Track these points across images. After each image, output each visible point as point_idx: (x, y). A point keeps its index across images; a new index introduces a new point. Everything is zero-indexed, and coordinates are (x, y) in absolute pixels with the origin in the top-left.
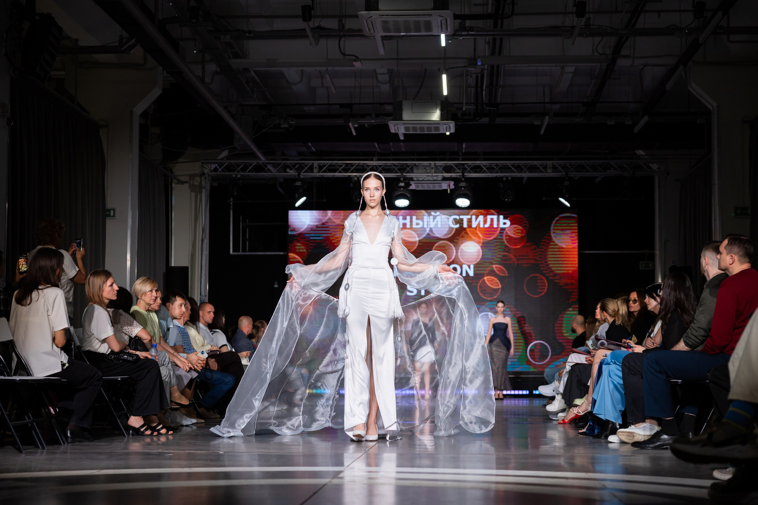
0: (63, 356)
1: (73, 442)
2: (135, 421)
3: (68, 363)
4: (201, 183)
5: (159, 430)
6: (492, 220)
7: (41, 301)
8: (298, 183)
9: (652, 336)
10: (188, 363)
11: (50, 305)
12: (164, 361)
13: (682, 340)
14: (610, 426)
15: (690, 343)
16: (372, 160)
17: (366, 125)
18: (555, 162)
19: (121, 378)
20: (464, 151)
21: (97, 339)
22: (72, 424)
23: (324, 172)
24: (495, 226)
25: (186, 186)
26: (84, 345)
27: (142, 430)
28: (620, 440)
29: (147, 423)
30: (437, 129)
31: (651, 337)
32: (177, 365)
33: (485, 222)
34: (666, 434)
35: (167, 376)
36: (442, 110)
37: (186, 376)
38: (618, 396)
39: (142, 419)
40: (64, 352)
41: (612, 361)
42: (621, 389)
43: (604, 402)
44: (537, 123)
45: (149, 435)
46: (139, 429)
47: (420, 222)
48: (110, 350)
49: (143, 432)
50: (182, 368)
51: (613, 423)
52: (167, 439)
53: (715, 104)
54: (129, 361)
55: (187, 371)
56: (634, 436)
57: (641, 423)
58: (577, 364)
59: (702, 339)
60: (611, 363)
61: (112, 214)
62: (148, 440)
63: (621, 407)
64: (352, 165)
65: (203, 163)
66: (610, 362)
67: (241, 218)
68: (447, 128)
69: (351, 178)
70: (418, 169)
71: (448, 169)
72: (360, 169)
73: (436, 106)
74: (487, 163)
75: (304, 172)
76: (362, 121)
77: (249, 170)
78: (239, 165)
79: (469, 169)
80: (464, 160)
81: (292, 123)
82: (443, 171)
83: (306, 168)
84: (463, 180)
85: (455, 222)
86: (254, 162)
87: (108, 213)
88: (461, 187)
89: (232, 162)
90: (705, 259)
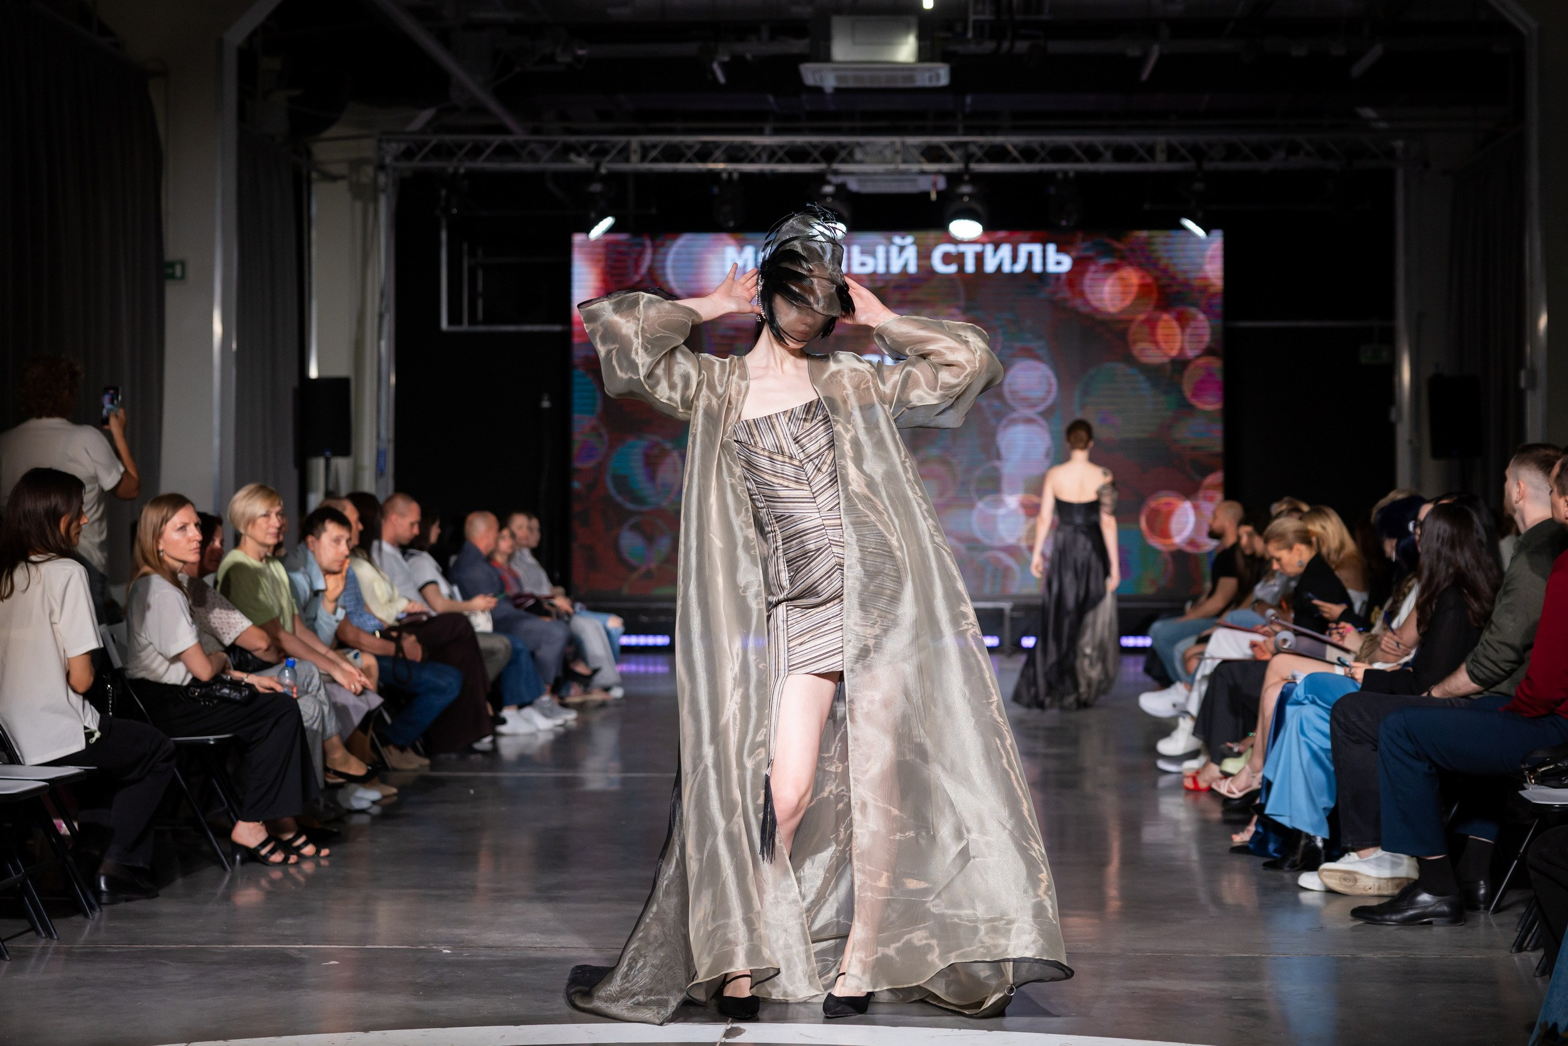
0: (87, 715)
1: (113, 901)
2: (248, 833)
3: (100, 728)
4: (375, 179)
5: (300, 848)
6: (1030, 256)
7: (36, 591)
8: (596, 187)
9: (1394, 625)
10: (360, 675)
11: (55, 600)
12: (308, 685)
13: (1463, 667)
14: (1303, 842)
15: (1482, 676)
16: (760, 132)
17: (749, 56)
18: (1175, 139)
20: (968, 110)
21: (161, 654)
22: (109, 863)
23: (655, 160)
24: (1037, 267)
25: (343, 185)
26: (130, 666)
27: (264, 852)
28: (1325, 886)
29: (274, 837)
30: (911, 78)
31: (1392, 630)
32: (334, 681)
33: (1014, 259)
34: (1429, 892)
35: (317, 718)
36: (920, 38)
37: (356, 707)
38: (1319, 775)
39: (263, 829)
40: (91, 703)
41: (1306, 698)
42: (1327, 762)
43: (1290, 789)
44: (1133, 51)
45: (279, 864)
46: (256, 850)
47: (869, 260)
48: (190, 677)
49: (266, 857)
50: (347, 687)
51: (1308, 836)
52: (318, 865)
53: (1535, 26)
54: (233, 701)
55: (359, 692)
56: (1356, 880)
57: (1372, 849)
58: (1225, 662)
59: (1507, 669)
60: (1306, 702)
61: (178, 272)
62: (277, 874)
63: (1326, 801)
64: (717, 145)
65: (380, 141)
66: (1304, 700)
67: (465, 247)
68: (931, 78)
69: (715, 175)
70: (866, 154)
71: (933, 154)
72: (734, 154)
73: (906, 30)
74: (1020, 139)
75: (610, 162)
76: (739, 48)
77: (484, 156)
78: (460, 146)
79: (979, 153)
80: (969, 131)
81: (581, 52)
82: (922, 159)
83: (614, 152)
84: (966, 177)
85: (947, 259)
86: (497, 140)
87: (170, 271)
88: (963, 195)
89: (447, 138)
90: (1518, 484)
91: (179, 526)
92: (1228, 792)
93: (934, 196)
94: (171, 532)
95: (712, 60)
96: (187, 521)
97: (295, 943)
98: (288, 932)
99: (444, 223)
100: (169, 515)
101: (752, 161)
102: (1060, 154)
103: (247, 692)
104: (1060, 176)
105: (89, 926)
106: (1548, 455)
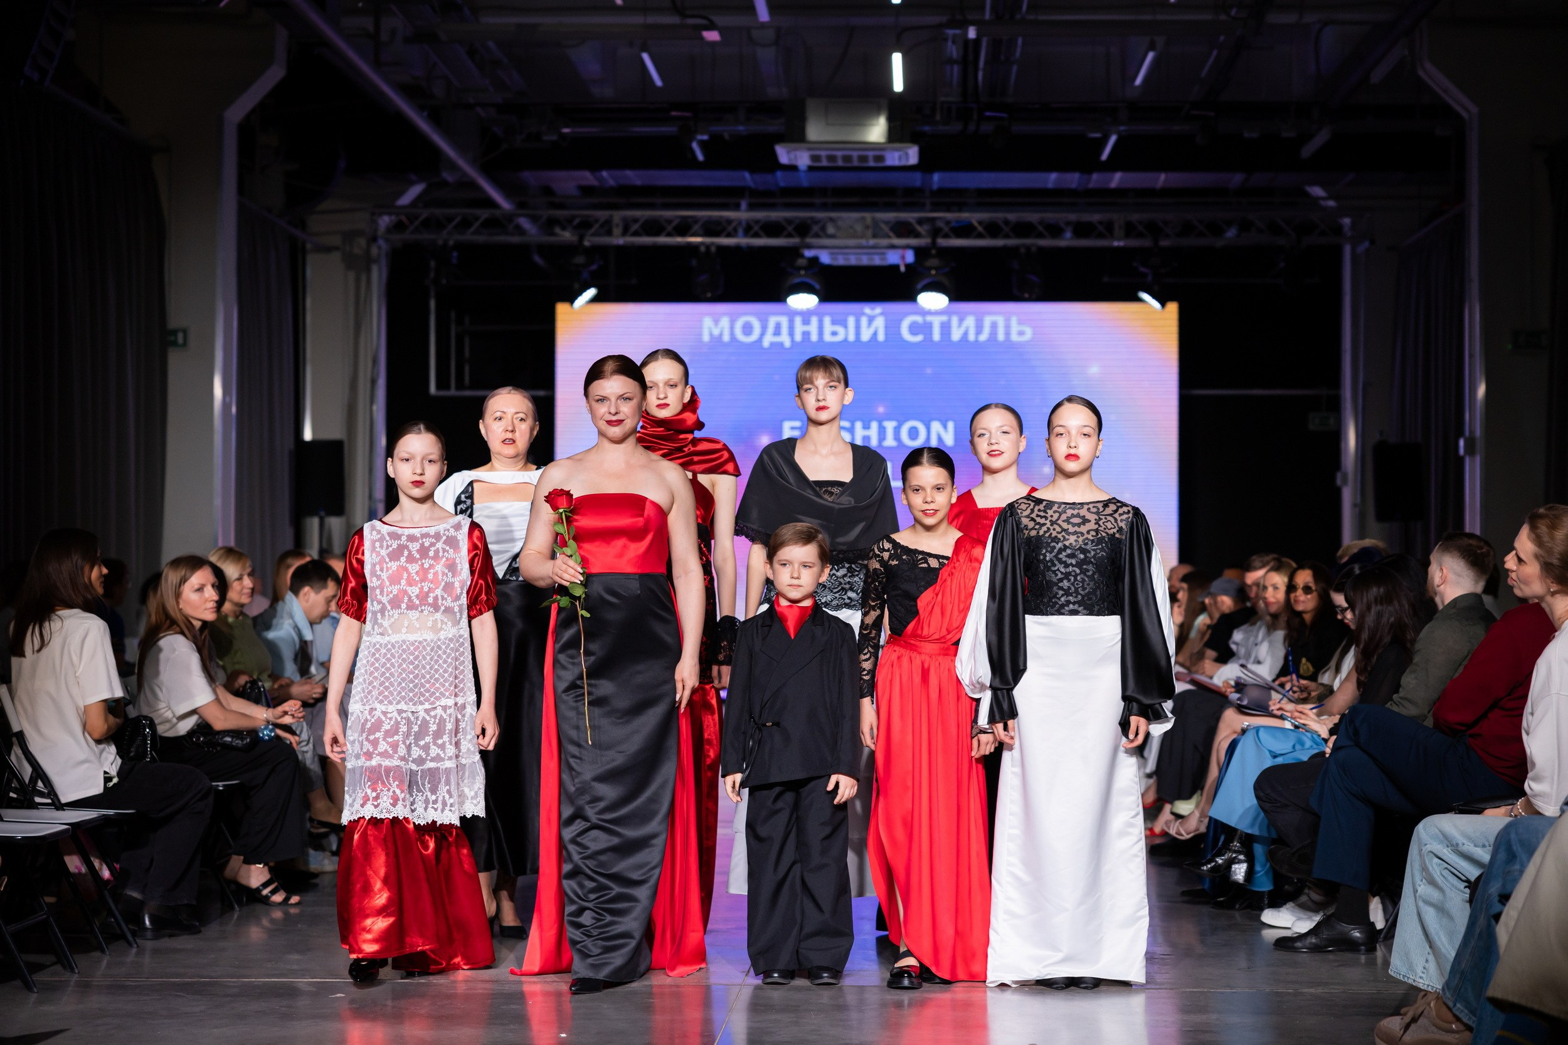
0: (107, 758)
3: (119, 774)
4: (368, 251)
6: (994, 326)
8: (580, 260)
16: (737, 207)
17: (726, 136)
18: (1132, 216)
19: (224, 786)
20: (935, 187)
22: (152, 904)
23: (636, 234)
24: (1001, 337)
25: (336, 256)
27: (265, 892)
29: (276, 878)
30: (880, 158)
33: (979, 330)
36: (890, 120)
39: (266, 869)
40: (112, 748)
44: (1093, 134)
45: (280, 904)
46: (258, 890)
47: (840, 330)
49: (267, 898)
53: (1474, 109)
54: (235, 748)
61: (180, 340)
62: (278, 914)
64: (695, 220)
65: (373, 213)
67: (453, 315)
68: (900, 158)
69: (694, 248)
70: (838, 228)
71: (903, 230)
72: (712, 229)
73: (877, 112)
74: (985, 216)
75: (593, 235)
76: (717, 128)
77: (472, 229)
78: (450, 220)
79: (946, 229)
80: (936, 207)
81: (566, 130)
82: (891, 234)
83: (596, 226)
84: (934, 252)
85: (914, 329)
86: (484, 214)
87: (172, 338)
88: (930, 269)
89: (438, 211)
90: (1442, 569)
91: (197, 587)
92: (1176, 833)
93: (903, 269)
94: (189, 592)
95: (691, 142)
96: (203, 582)
97: (303, 976)
98: (295, 967)
99: (432, 293)
100: (188, 575)
101: (729, 235)
102: (1023, 229)
103: (248, 740)
104: (1023, 250)
105: (105, 961)
106: (1471, 545)
